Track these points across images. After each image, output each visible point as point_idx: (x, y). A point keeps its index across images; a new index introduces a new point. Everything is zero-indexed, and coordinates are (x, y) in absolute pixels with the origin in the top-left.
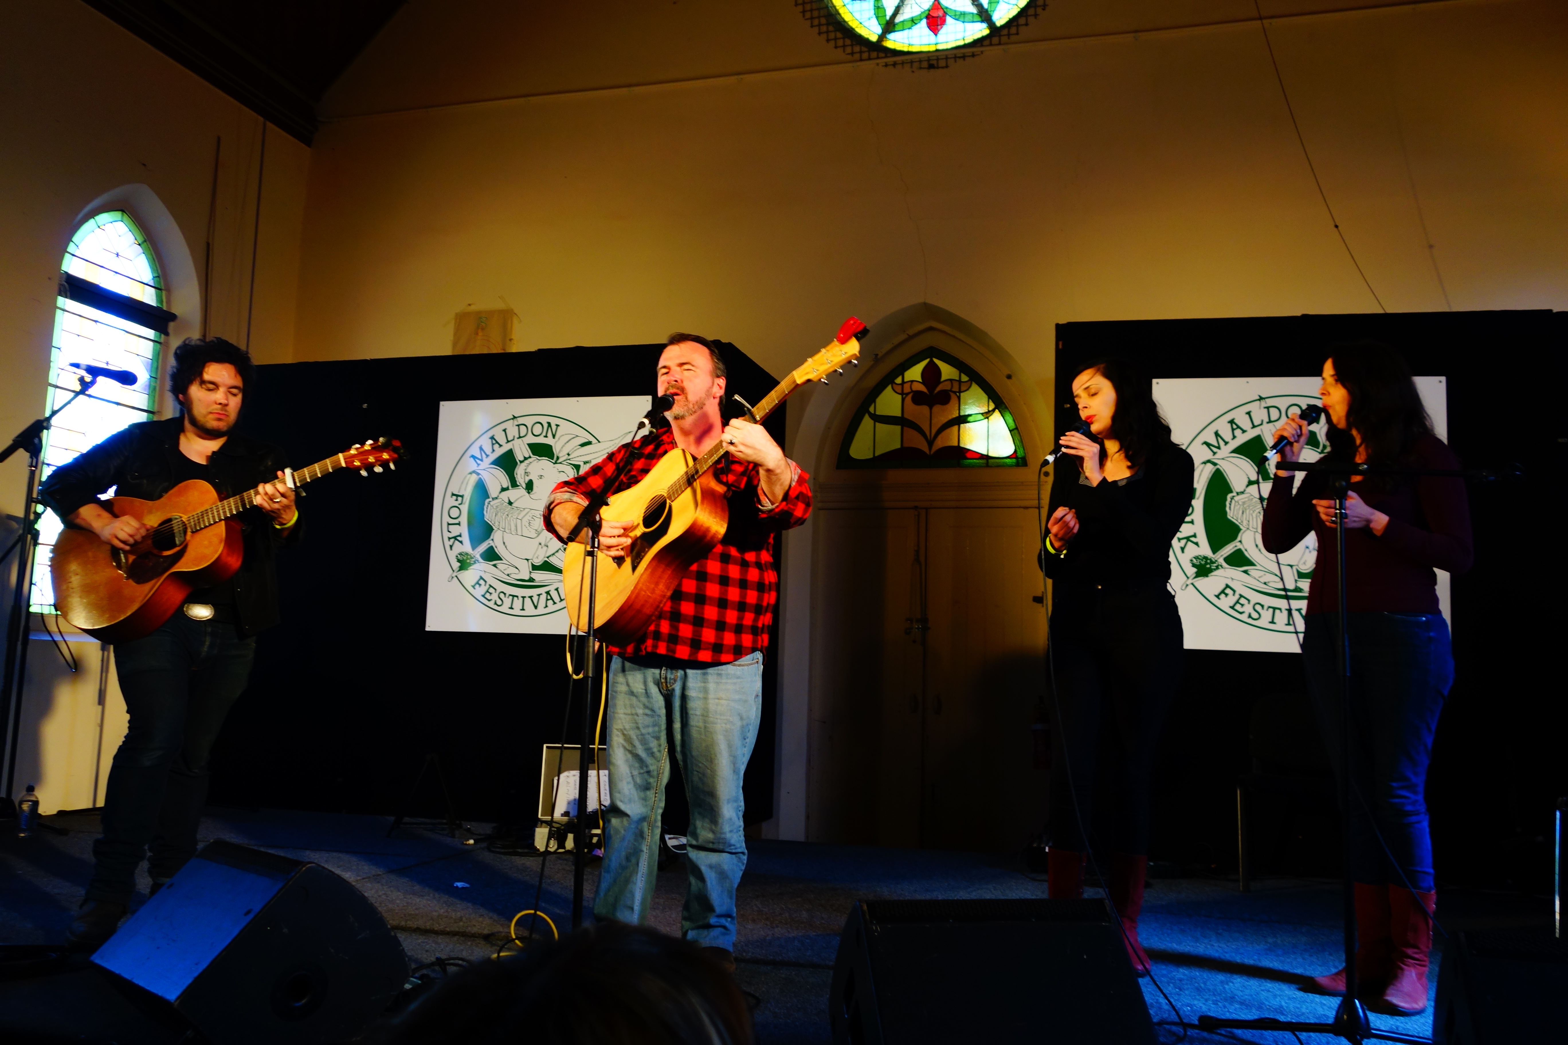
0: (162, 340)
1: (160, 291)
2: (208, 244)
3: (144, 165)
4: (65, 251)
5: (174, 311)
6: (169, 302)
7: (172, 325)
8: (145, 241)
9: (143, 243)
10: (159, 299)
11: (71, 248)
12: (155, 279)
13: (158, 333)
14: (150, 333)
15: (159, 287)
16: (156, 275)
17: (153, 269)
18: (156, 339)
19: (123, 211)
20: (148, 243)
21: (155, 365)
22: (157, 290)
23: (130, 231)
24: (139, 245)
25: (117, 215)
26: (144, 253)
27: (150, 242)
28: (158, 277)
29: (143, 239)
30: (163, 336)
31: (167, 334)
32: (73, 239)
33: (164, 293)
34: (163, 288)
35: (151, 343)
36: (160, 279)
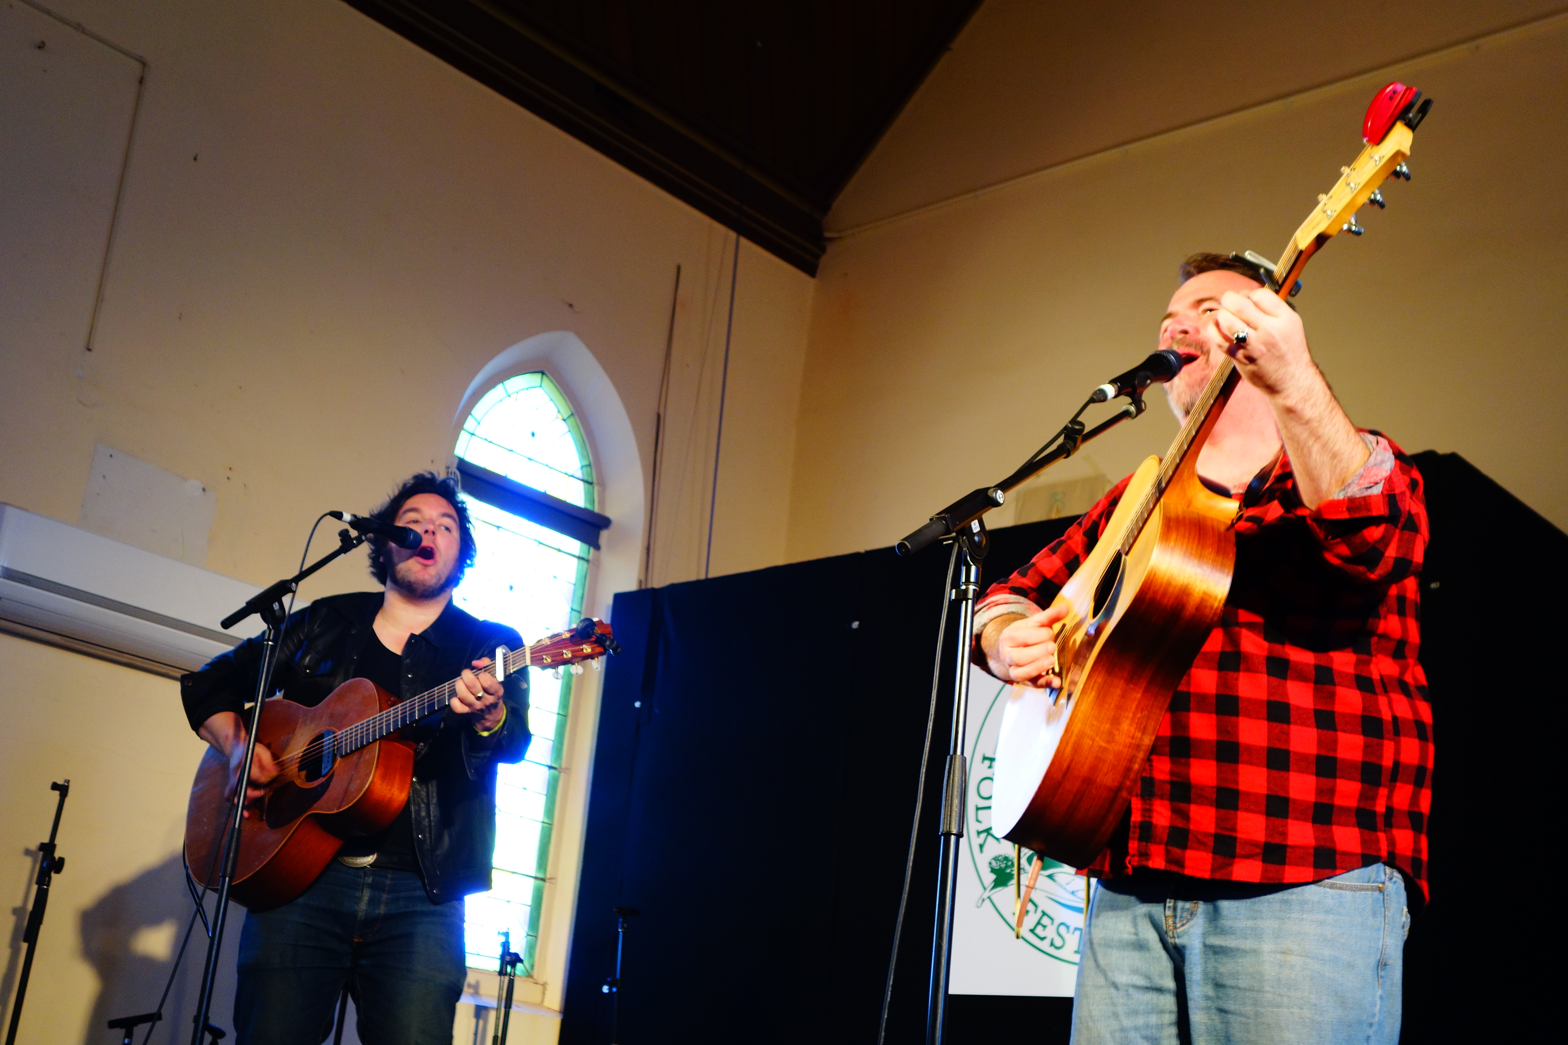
0: (591, 557)
1: (590, 487)
2: (659, 416)
3: (571, 305)
4: (459, 426)
5: (609, 513)
6: (602, 502)
7: (604, 535)
8: (572, 415)
9: (569, 417)
10: (590, 498)
11: (469, 424)
12: (584, 469)
13: (585, 547)
14: (575, 546)
15: (590, 480)
16: (586, 463)
17: (583, 454)
18: (582, 555)
19: (543, 373)
20: (576, 416)
21: (579, 593)
22: (587, 485)
23: (551, 400)
24: (564, 420)
25: (535, 379)
26: (569, 431)
27: (578, 415)
28: (590, 465)
29: (569, 413)
30: (592, 550)
31: (597, 547)
32: (474, 412)
33: (596, 488)
34: (595, 481)
35: (576, 560)
36: (591, 468)
